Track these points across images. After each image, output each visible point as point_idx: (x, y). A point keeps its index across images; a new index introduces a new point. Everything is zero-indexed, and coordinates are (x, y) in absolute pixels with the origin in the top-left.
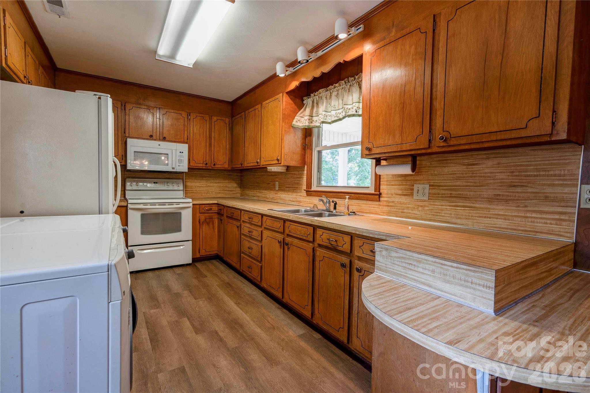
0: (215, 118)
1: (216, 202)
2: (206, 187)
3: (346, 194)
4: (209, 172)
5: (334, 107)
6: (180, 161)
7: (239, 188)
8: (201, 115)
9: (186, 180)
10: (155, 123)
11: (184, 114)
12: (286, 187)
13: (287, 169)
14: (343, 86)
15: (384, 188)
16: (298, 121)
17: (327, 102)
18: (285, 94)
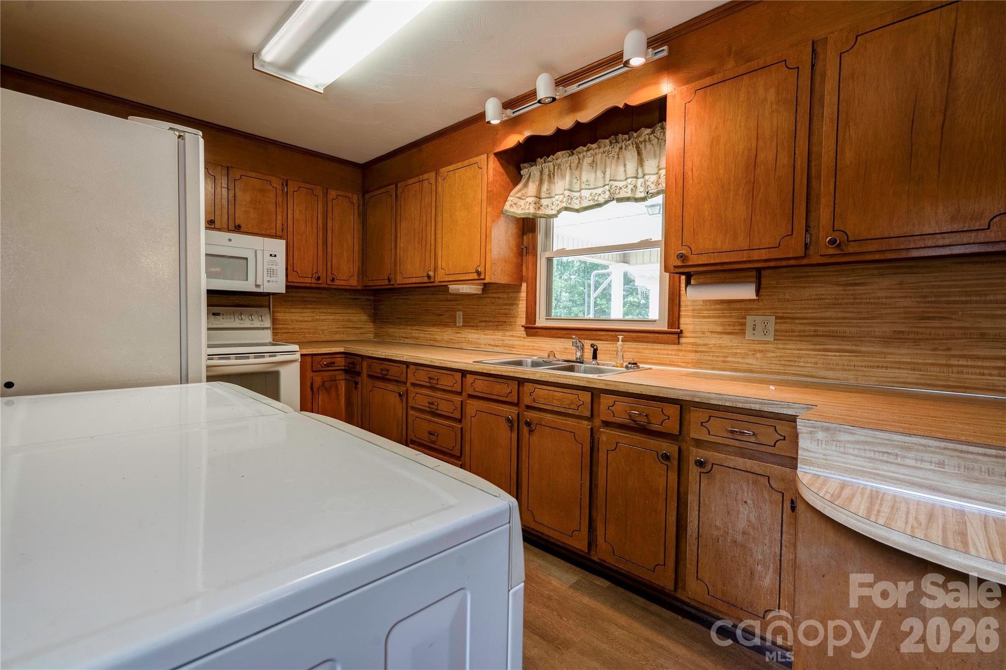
0: (333, 194)
1: (342, 350)
2: (313, 321)
3: (617, 333)
4: (318, 293)
5: (587, 183)
6: (271, 272)
7: (371, 324)
8: (307, 186)
9: (274, 309)
10: (219, 197)
11: (276, 183)
12: (480, 322)
13: (483, 290)
14: (606, 149)
15: (687, 323)
16: (514, 206)
17: (572, 175)
18: (492, 157)
